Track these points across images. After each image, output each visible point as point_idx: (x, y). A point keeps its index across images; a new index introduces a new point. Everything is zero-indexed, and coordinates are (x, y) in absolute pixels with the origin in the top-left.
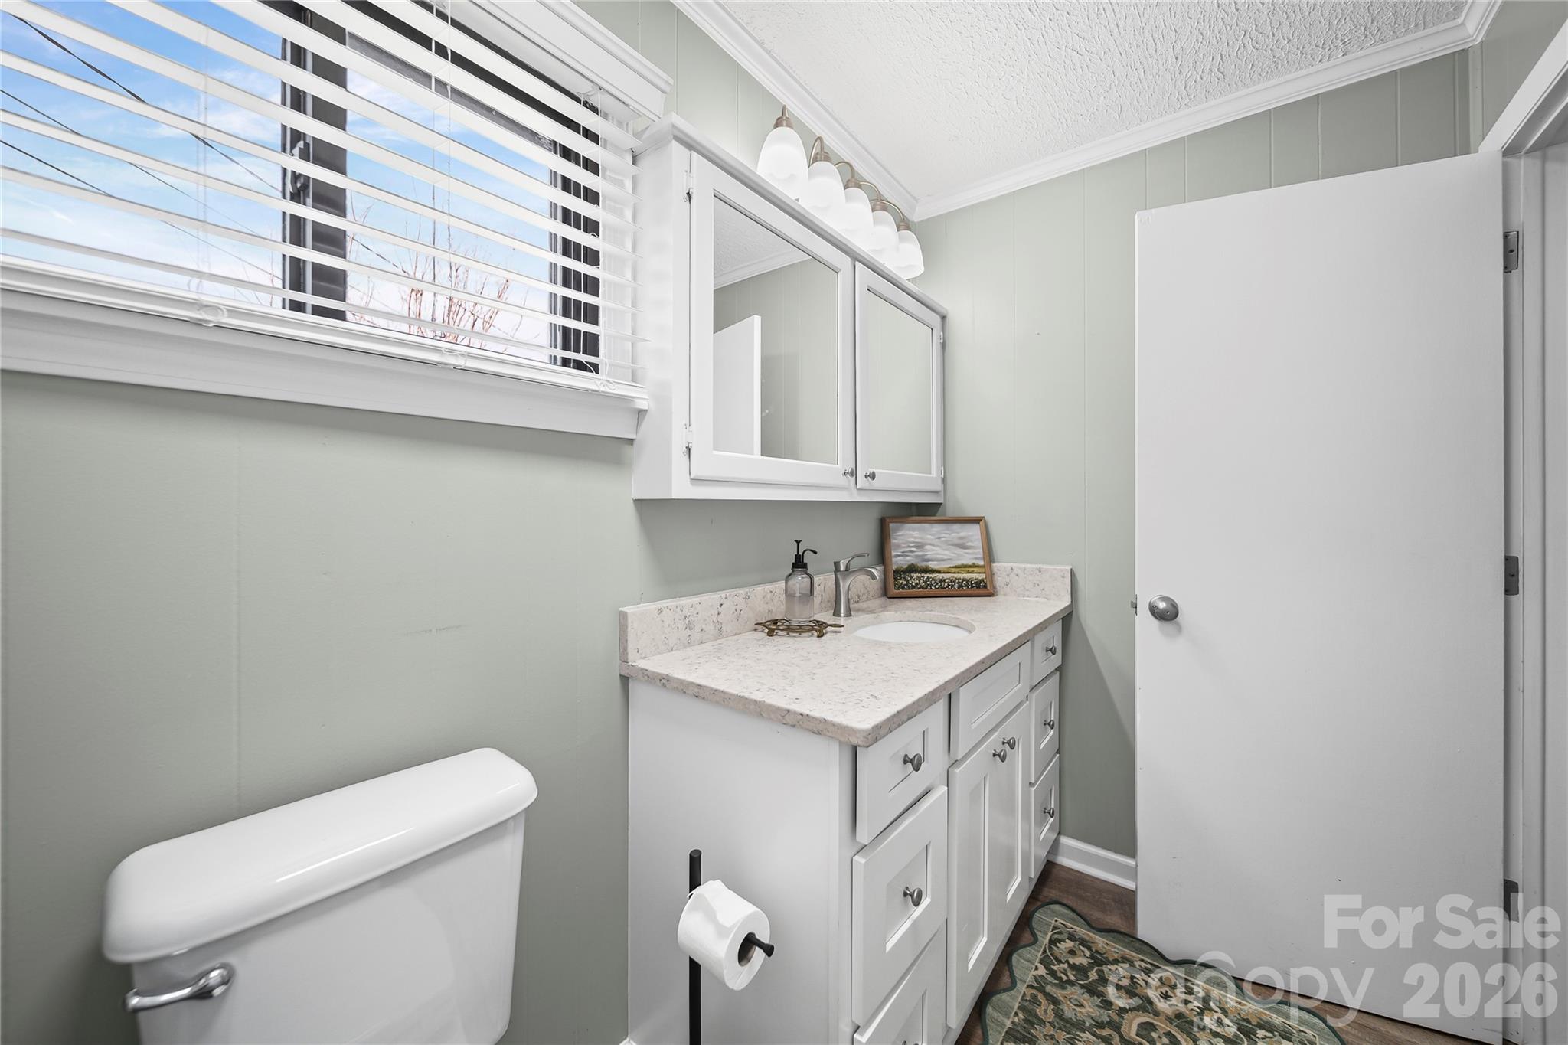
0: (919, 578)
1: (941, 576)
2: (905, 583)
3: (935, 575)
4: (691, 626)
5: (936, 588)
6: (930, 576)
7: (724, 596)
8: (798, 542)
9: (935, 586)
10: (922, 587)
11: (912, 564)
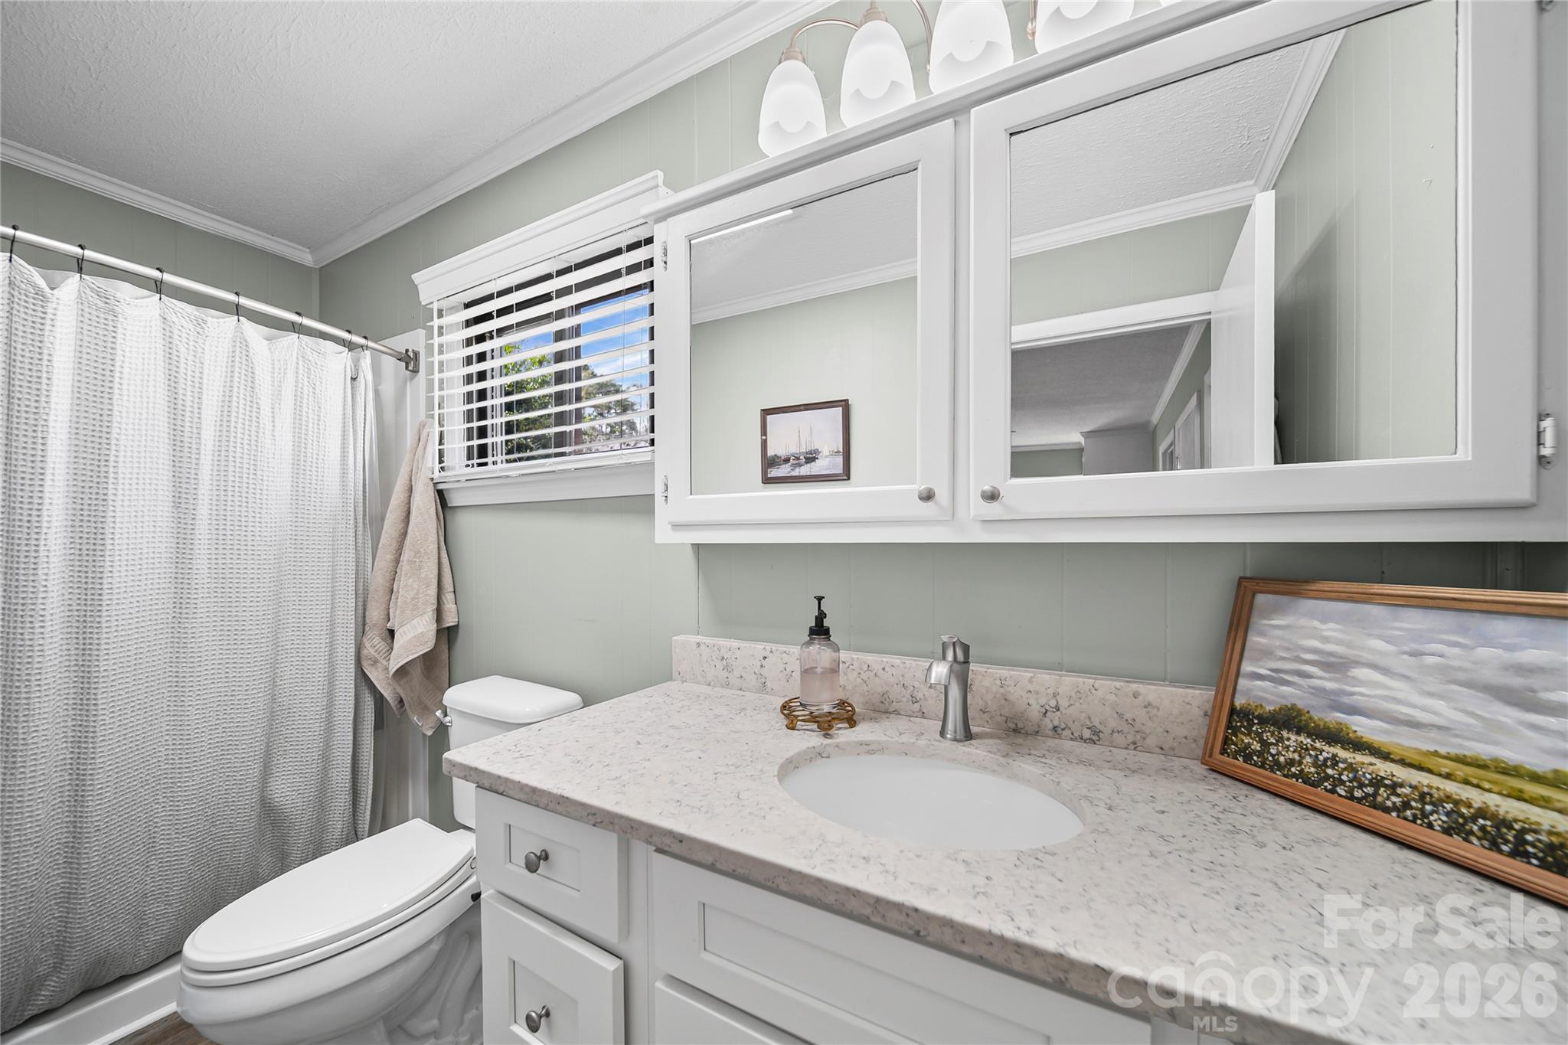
0: (1303, 750)
1: (1384, 768)
2: (1256, 746)
3: (1359, 758)
4: (730, 669)
5: (1352, 798)
6: (1342, 754)
7: (768, 648)
8: (820, 599)
9: (1351, 791)
10: (1302, 776)
11: (1293, 707)
